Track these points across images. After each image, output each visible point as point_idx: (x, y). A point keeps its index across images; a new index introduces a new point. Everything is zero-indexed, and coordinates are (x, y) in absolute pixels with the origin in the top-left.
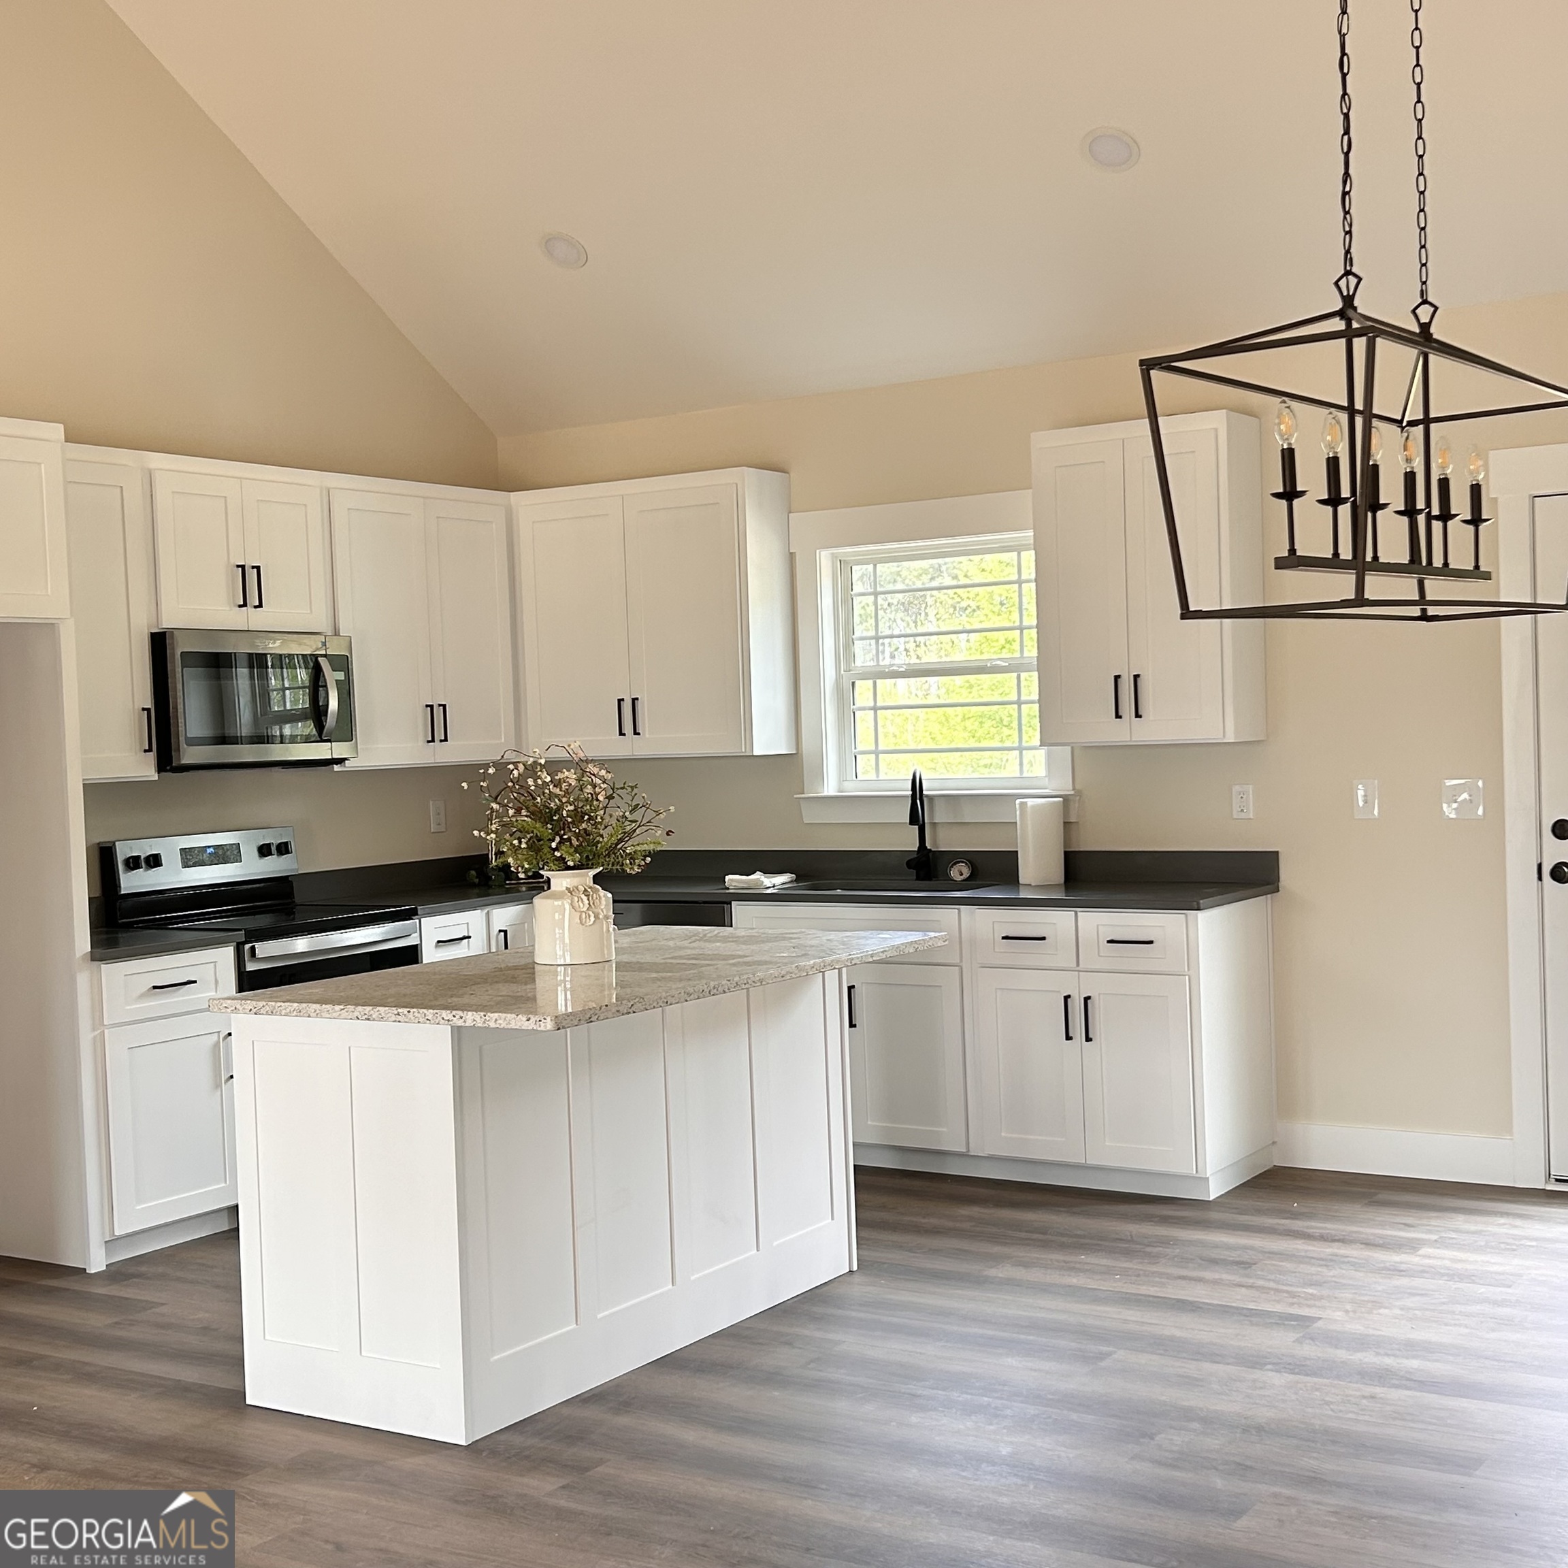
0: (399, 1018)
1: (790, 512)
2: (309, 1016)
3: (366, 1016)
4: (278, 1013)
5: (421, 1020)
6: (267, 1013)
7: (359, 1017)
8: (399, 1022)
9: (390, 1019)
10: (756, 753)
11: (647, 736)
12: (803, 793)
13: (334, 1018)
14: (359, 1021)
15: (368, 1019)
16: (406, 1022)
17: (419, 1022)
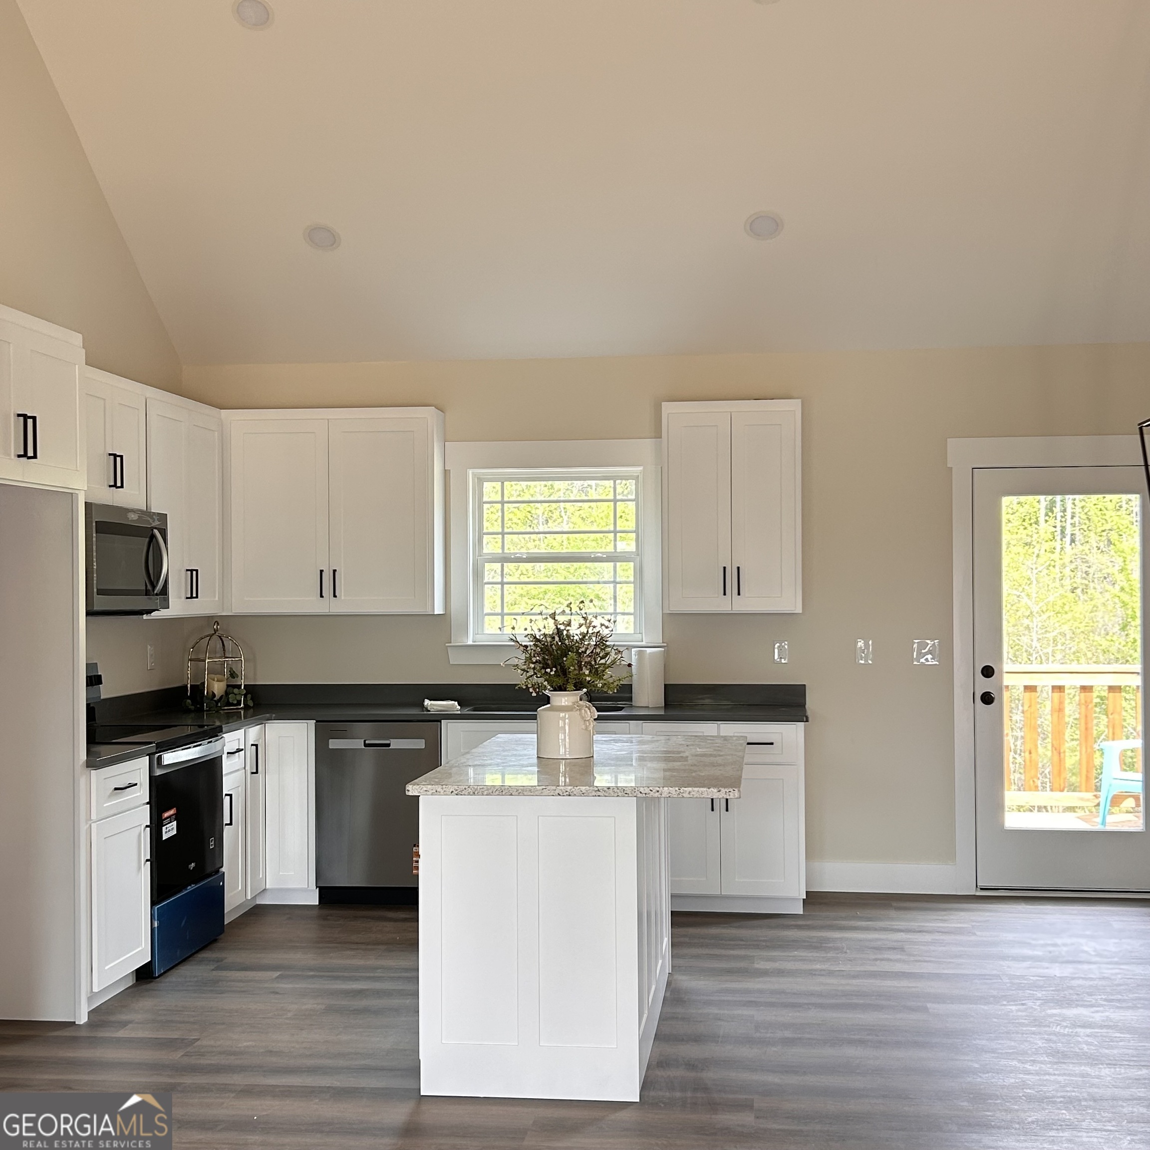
0: (599, 793)
1: (445, 441)
2: (511, 795)
3: (567, 793)
4: (480, 793)
5: (620, 794)
6: (469, 794)
7: (561, 794)
8: (599, 796)
9: (590, 795)
10: (435, 613)
11: (343, 598)
12: (451, 643)
13: (537, 795)
14: (560, 797)
15: (569, 795)
16: (606, 796)
17: (618, 796)
